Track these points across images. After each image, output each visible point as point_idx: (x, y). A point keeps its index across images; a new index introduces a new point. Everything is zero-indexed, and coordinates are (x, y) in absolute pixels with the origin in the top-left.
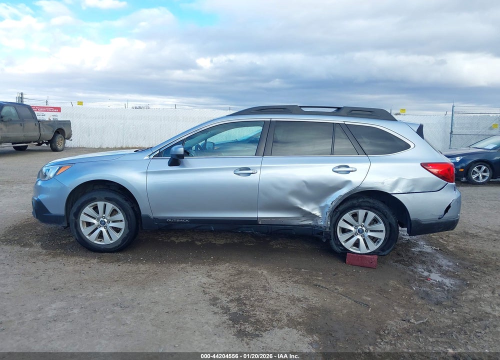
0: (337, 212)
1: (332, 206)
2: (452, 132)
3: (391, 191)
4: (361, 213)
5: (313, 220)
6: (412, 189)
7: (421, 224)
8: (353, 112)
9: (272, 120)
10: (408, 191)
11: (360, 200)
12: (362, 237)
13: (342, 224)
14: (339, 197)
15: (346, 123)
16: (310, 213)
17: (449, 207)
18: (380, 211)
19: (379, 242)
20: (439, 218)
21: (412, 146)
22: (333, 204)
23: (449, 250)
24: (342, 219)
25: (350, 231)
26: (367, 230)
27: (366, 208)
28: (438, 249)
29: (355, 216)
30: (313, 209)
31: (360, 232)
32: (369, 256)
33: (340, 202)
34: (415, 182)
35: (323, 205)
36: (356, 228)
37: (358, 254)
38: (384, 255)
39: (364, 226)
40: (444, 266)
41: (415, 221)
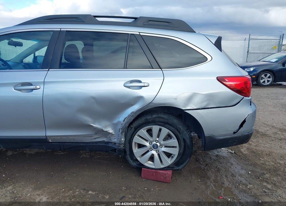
0: (131, 128)
1: (124, 123)
2: (248, 51)
3: (184, 107)
4: (155, 129)
5: (106, 137)
6: (207, 105)
7: (216, 140)
8: (150, 22)
9: (62, 30)
10: (203, 107)
11: (154, 116)
12: (156, 152)
13: (137, 139)
14: (131, 113)
15: (141, 34)
16: (102, 131)
17: (244, 121)
18: (173, 127)
19: (172, 157)
20: (234, 133)
21: (209, 58)
22: (126, 121)
23: (242, 153)
24: (137, 134)
25: (145, 146)
26: (161, 146)
27: (160, 124)
28: (233, 152)
29: (149, 131)
30: (106, 127)
31: (155, 147)
32: (163, 172)
33: (133, 118)
34: (210, 97)
35: (115, 121)
36: (151, 143)
37: (153, 169)
38: (178, 170)
39: (158, 142)
40: (237, 176)
41: (209, 136)
